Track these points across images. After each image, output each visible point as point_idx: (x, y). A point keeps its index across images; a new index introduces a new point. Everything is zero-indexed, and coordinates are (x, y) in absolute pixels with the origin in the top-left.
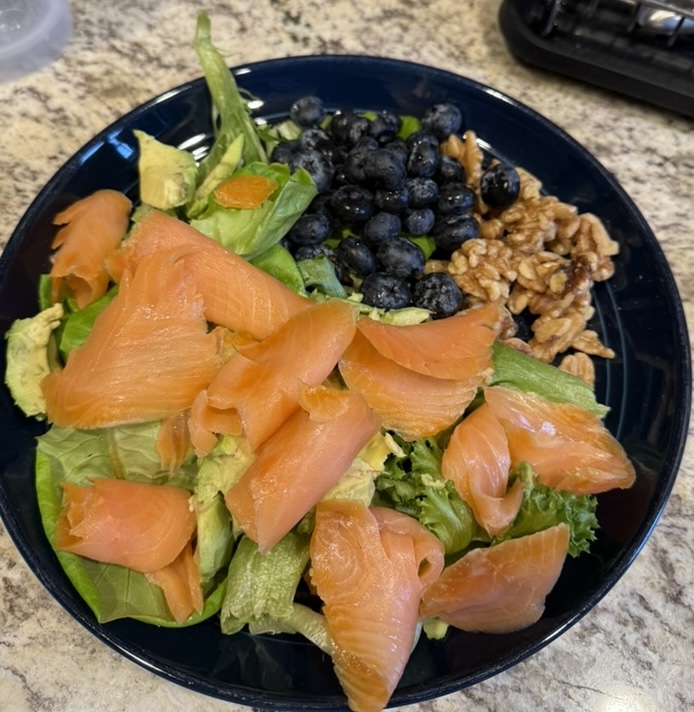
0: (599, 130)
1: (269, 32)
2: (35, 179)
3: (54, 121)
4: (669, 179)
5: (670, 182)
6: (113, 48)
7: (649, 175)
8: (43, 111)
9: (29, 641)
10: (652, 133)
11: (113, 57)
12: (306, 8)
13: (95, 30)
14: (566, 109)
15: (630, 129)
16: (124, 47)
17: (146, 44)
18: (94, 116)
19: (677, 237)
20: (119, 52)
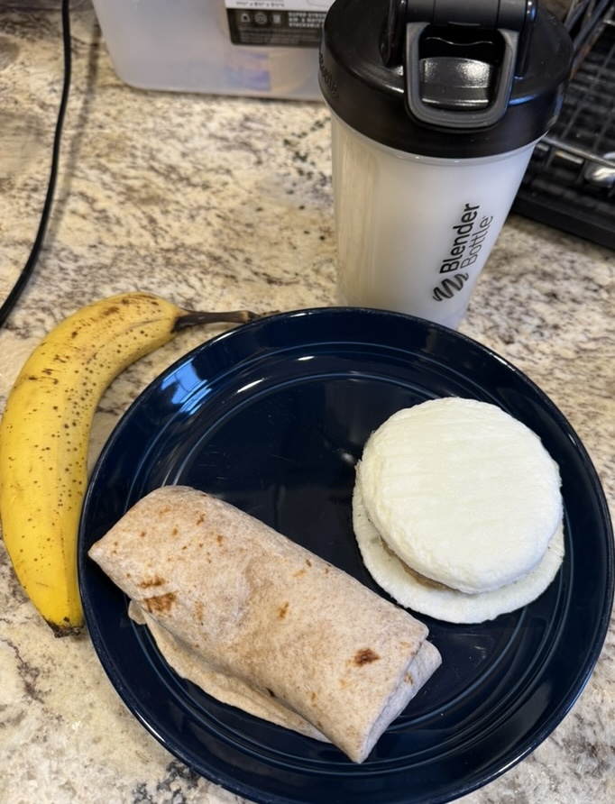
0: (546, 260)
1: (280, 166)
2: (76, 261)
3: (97, 219)
4: (602, 302)
5: (603, 305)
6: (152, 168)
7: (586, 298)
8: (89, 211)
9: (26, 620)
10: (590, 266)
11: (151, 175)
12: (313, 150)
13: (138, 153)
14: (519, 242)
15: (573, 262)
16: (160, 168)
17: (179, 167)
18: (130, 218)
19: (605, 348)
20: (156, 171)
